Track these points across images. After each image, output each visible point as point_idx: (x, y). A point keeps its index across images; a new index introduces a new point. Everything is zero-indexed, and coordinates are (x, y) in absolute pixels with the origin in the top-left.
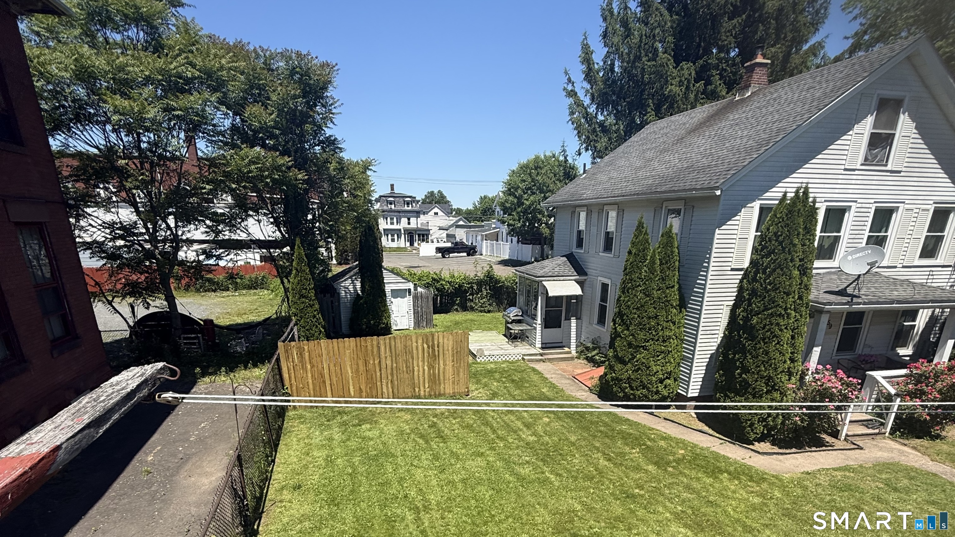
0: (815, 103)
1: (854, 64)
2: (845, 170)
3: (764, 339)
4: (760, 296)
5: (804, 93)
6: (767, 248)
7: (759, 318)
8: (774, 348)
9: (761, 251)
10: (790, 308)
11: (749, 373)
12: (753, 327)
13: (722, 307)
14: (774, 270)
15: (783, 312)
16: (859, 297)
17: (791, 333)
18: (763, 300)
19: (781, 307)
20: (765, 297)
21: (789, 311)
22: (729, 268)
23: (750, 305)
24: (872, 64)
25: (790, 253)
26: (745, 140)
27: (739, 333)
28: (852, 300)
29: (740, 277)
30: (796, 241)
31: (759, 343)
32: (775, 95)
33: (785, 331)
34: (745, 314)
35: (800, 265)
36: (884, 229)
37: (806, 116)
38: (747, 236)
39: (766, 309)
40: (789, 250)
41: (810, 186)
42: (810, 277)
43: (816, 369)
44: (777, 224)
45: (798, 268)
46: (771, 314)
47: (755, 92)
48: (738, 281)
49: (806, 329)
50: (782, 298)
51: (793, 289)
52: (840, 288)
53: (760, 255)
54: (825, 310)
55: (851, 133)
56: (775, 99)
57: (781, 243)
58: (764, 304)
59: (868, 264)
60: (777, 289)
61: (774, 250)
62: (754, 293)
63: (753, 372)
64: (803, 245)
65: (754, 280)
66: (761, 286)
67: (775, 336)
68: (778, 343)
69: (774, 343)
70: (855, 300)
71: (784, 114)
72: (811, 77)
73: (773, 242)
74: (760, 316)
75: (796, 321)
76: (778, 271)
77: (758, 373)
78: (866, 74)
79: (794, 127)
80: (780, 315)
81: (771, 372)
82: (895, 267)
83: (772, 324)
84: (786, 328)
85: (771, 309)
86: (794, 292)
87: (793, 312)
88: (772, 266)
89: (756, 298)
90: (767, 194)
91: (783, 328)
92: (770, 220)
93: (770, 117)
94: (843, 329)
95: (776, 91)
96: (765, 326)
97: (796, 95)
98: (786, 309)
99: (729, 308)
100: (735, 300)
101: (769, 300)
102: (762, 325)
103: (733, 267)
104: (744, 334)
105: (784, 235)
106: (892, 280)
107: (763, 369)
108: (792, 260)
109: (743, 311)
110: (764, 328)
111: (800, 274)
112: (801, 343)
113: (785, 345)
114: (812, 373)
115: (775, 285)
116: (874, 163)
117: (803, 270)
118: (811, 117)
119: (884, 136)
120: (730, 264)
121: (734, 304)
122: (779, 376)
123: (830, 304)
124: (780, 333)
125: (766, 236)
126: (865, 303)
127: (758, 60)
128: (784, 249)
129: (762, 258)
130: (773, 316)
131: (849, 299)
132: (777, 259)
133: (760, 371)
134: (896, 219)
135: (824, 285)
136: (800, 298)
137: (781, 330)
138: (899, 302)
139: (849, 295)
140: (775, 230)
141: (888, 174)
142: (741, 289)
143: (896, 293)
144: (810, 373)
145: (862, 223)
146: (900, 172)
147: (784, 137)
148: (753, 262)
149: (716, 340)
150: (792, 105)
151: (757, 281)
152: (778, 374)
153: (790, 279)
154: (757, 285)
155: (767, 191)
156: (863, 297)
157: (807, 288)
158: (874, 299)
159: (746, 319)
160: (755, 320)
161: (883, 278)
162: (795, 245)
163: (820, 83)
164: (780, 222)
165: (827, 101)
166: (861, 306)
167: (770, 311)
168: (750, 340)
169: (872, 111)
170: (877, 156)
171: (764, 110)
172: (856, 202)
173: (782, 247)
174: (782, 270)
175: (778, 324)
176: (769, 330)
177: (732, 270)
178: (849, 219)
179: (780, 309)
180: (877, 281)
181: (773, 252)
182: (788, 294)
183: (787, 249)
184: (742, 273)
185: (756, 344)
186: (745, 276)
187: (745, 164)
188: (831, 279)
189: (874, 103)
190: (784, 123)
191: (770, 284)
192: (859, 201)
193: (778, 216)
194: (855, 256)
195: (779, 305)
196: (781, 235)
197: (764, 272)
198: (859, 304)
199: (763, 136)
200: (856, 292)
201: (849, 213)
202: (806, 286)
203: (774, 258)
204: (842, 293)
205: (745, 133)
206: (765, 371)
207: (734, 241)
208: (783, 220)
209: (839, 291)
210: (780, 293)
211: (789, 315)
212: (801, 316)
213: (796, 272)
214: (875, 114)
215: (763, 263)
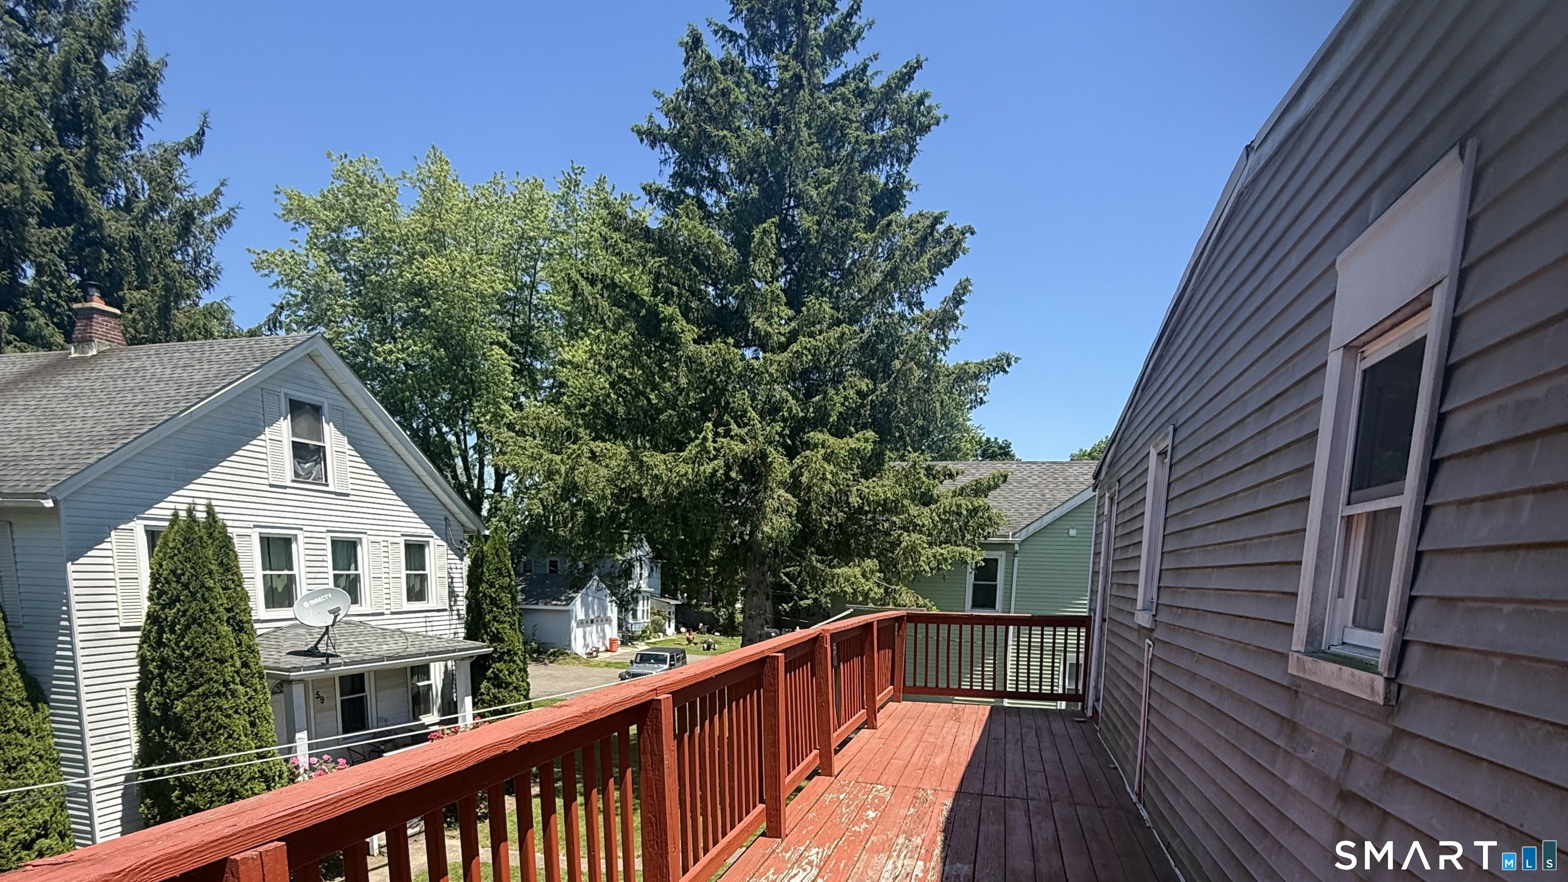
0: (194, 389)
1: (242, 348)
2: (271, 486)
3: (203, 735)
4: (177, 668)
5: (179, 371)
6: (166, 593)
7: (184, 702)
8: (225, 746)
9: (159, 597)
10: (234, 682)
11: (195, 792)
12: (178, 719)
13: (123, 692)
14: (188, 627)
15: (223, 690)
16: (337, 656)
17: (247, 717)
18: (183, 674)
19: (216, 682)
20: (185, 669)
21: (232, 686)
22: (117, 627)
23: (163, 683)
24: (263, 353)
25: (206, 601)
26: (90, 423)
27: (158, 731)
28: (327, 661)
29: (137, 641)
30: (210, 583)
31: (197, 741)
32: (136, 364)
33: (236, 716)
34: (161, 699)
35: (229, 618)
36: (353, 566)
37: (181, 404)
38: (136, 576)
39: (192, 687)
40: (203, 595)
41: (214, 502)
42: (252, 633)
43: (310, 764)
44: (171, 558)
45: (228, 621)
46: (204, 693)
47: (104, 352)
48: (136, 648)
49: (271, 709)
50: (214, 668)
51: (228, 654)
52: (309, 647)
53: (158, 604)
54: (291, 678)
55: (262, 437)
56: (137, 370)
57: (186, 586)
58: (187, 679)
59: (330, 612)
60: (203, 654)
61: (178, 596)
62: (164, 664)
63: (203, 790)
64: (226, 588)
65: (160, 643)
66: (174, 651)
67: (220, 726)
68: (230, 736)
69: (223, 738)
70: (331, 660)
71: (151, 395)
72: (188, 351)
73: (174, 585)
74: (185, 699)
75: (250, 699)
76: (194, 627)
77: (210, 789)
78: (256, 365)
79: (166, 418)
80: (219, 693)
81: (232, 782)
82: (383, 614)
83: (210, 710)
84: (236, 712)
85: (202, 685)
86: (232, 657)
87: (240, 687)
88: (182, 620)
89: (171, 672)
90: (152, 511)
91: (230, 712)
92: (160, 551)
93: (130, 395)
94: (342, 701)
95: (138, 358)
96: (198, 714)
97: (168, 371)
98: (225, 684)
99: (135, 692)
100: (139, 678)
101: (194, 673)
102: (194, 714)
103: (122, 625)
104: (167, 730)
105: (187, 574)
106: (380, 631)
107: (217, 780)
108: (212, 611)
109: (155, 695)
110: (198, 717)
111: (234, 629)
112: (269, 729)
113: (243, 738)
114: (305, 770)
115: (196, 649)
116: (310, 480)
117: (238, 625)
118: (189, 408)
119: (312, 448)
120: (116, 620)
121: (139, 684)
122: (247, 787)
123: (298, 669)
124: (227, 720)
125: (161, 575)
126: (346, 664)
127: (94, 305)
128: (193, 594)
129: (163, 609)
130: (208, 697)
131: (323, 660)
132: (186, 610)
133: (213, 785)
134: (362, 552)
135: (288, 644)
136: (245, 665)
137: (228, 716)
138: (390, 658)
139: (323, 655)
140: (172, 567)
141: (334, 496)
142: (143, 662)
143: (385, 647)
144: (302, 771)
145: (321, 558)
146: (348, 495)
147: (151, 430)
148: (152, 618)
149: (128, 749)
150: (162, 385)
151: (165, 645)
152: (246, 784)
153: (218, 638)
154: (166, 652)
155: (151, 507)
156: (343, 656)
157: (252, 650)
158: (358, 657)
159: (165, 708)
160: (179, 707)
161: (369, 629)
162: (209, 589)
163: (200, 361)
164: (176, 555)
165: (210, 389)
166: (343, 668)
167: (200, 690)
168: (180, 740)
169: (284, 414)
170: (311, 473)
171: (120, 382)
172: (301, 529)
173: (190, 591)
174: (200, 625)
175: (219, 708)
176: (208, 719)
177: (123, 629)
178: (299, 551)
179: (216, 685)
180: (361, 633)
181: (178, 600)
182: (222, 661)
183: (199, 595)
184: (139, 633)
185: (193, 744)
186: (145, 639)
187: (91, 461)
188: (297, 634)
189: (285, 406)
190: (150, 409)
191: (187, 648)
192: (305, 528)
193: (171, 545)
194: (313, 602)
195: (211, 679)
196: (183, 574)
197: (172, 631)
198: (339, 665)
199: (120, 422)
200: (331, 651)
201: (297, 543)
202: (249, 647)
203: (182, 609)
204: (312, 652)
205: (91, 412)
206: (222, 784)
207: (112, 583)
208: (180, 552)
209: (308, 651)
210: (207, 660)
211: (233, 693)
212: (255, 690)
213: (225, 629)
214: (289, 417)
215: (167, 617)
